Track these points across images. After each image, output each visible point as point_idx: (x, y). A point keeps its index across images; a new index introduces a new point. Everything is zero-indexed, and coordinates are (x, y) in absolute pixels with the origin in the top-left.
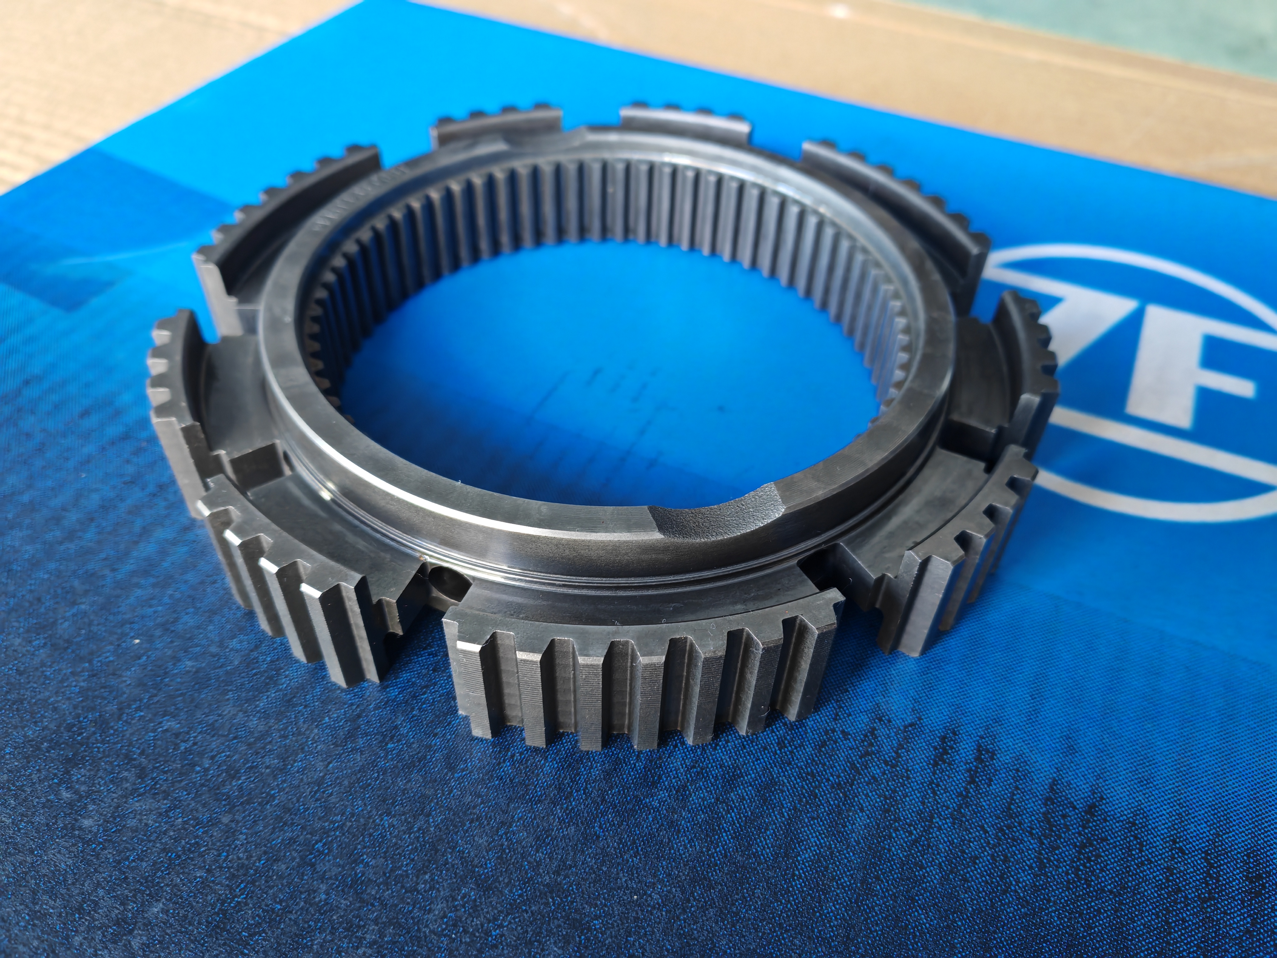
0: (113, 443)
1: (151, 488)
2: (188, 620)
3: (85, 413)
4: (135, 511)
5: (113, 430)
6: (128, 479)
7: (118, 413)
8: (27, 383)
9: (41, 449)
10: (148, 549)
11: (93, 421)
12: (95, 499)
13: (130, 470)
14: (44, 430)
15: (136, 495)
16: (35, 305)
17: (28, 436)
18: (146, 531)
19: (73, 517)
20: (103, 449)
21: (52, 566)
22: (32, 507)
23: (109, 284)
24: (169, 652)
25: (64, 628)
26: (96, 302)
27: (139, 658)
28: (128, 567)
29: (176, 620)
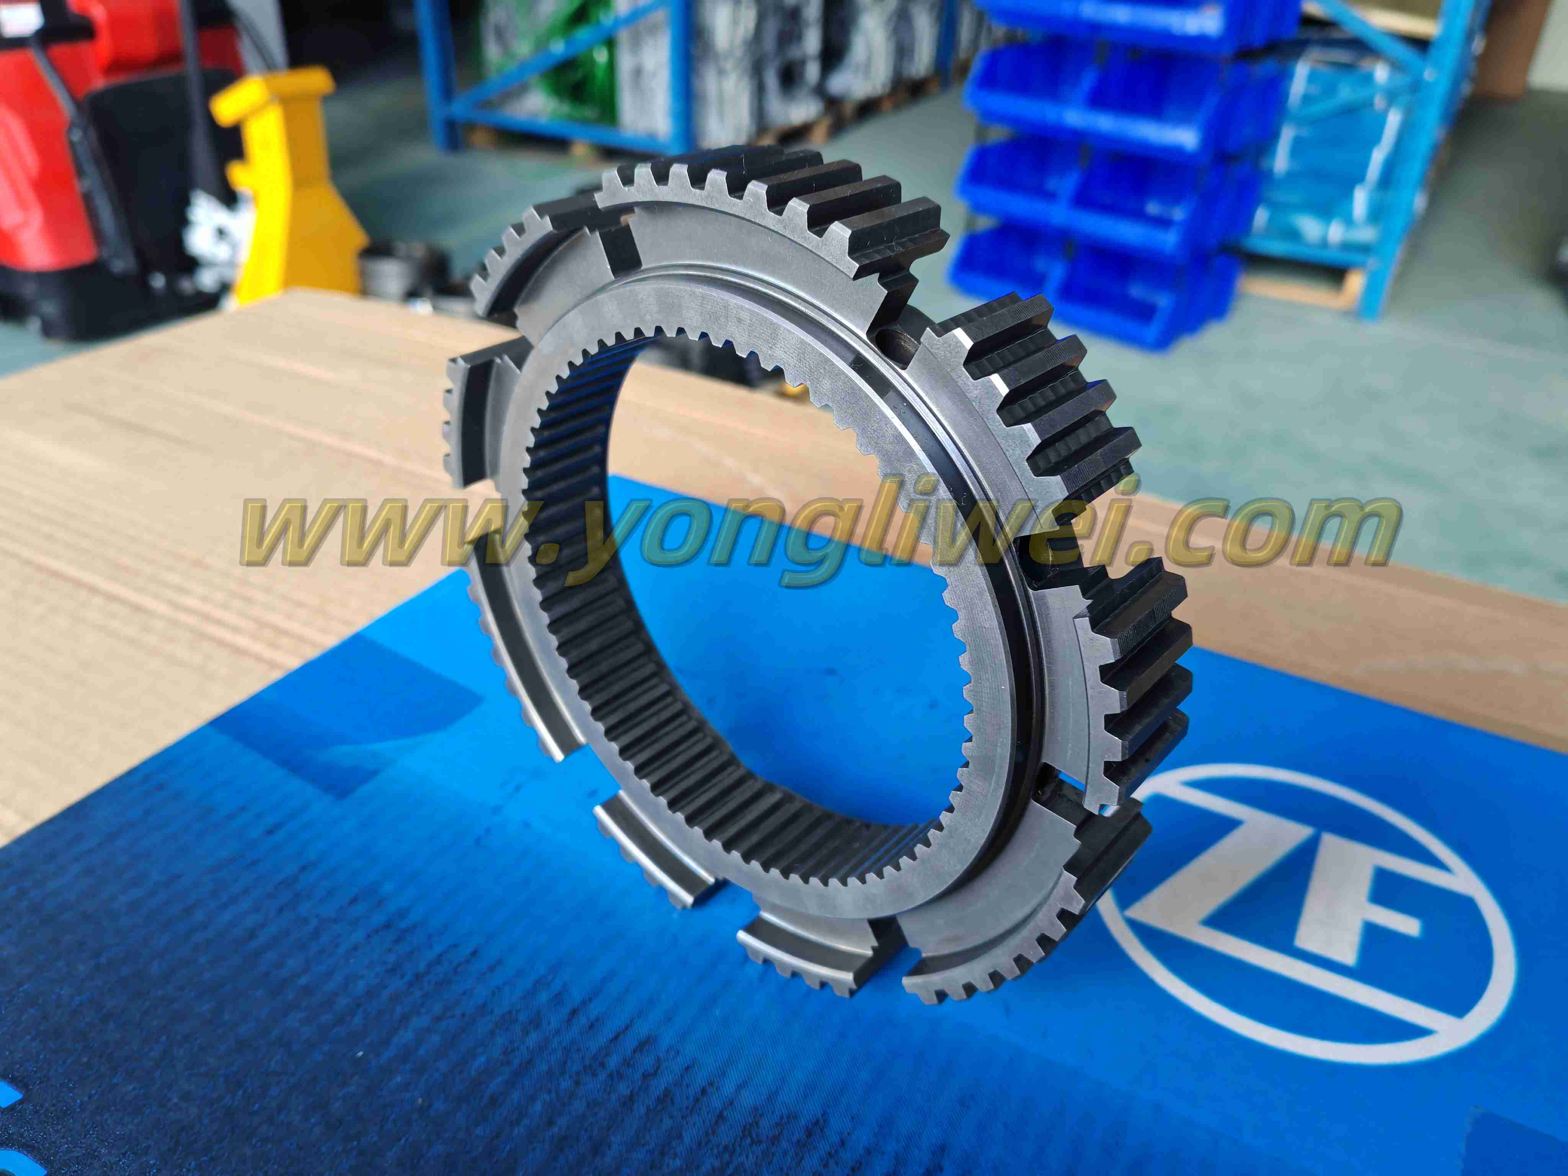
0: (377, 931)
1: (408, 977)
2: (439, 1106)
3: (354, 901)
4: (395, 998)
5: (378, 919)
6: (390, 966)
7: (380, 903)
8: (303, 869)
9: (316, 934)
10: (406, 1036)
11: (359, 909)
12: (360, 986)
13: (392, 958)
14: (317, 916)
15: (397, 984)
16: (310, 791)
17: (306, 921)
18: (405, 1019)
19: (343, 1002)
20: (369, 936)
21: (326, 1048)
22: (308, 990)
23: (375, 772)
24: (424, 1137)
25: (337, 1107)
26: (364, 790)
27: (400, 1140)
28: (388, 1054)
29: (430, 1106)
